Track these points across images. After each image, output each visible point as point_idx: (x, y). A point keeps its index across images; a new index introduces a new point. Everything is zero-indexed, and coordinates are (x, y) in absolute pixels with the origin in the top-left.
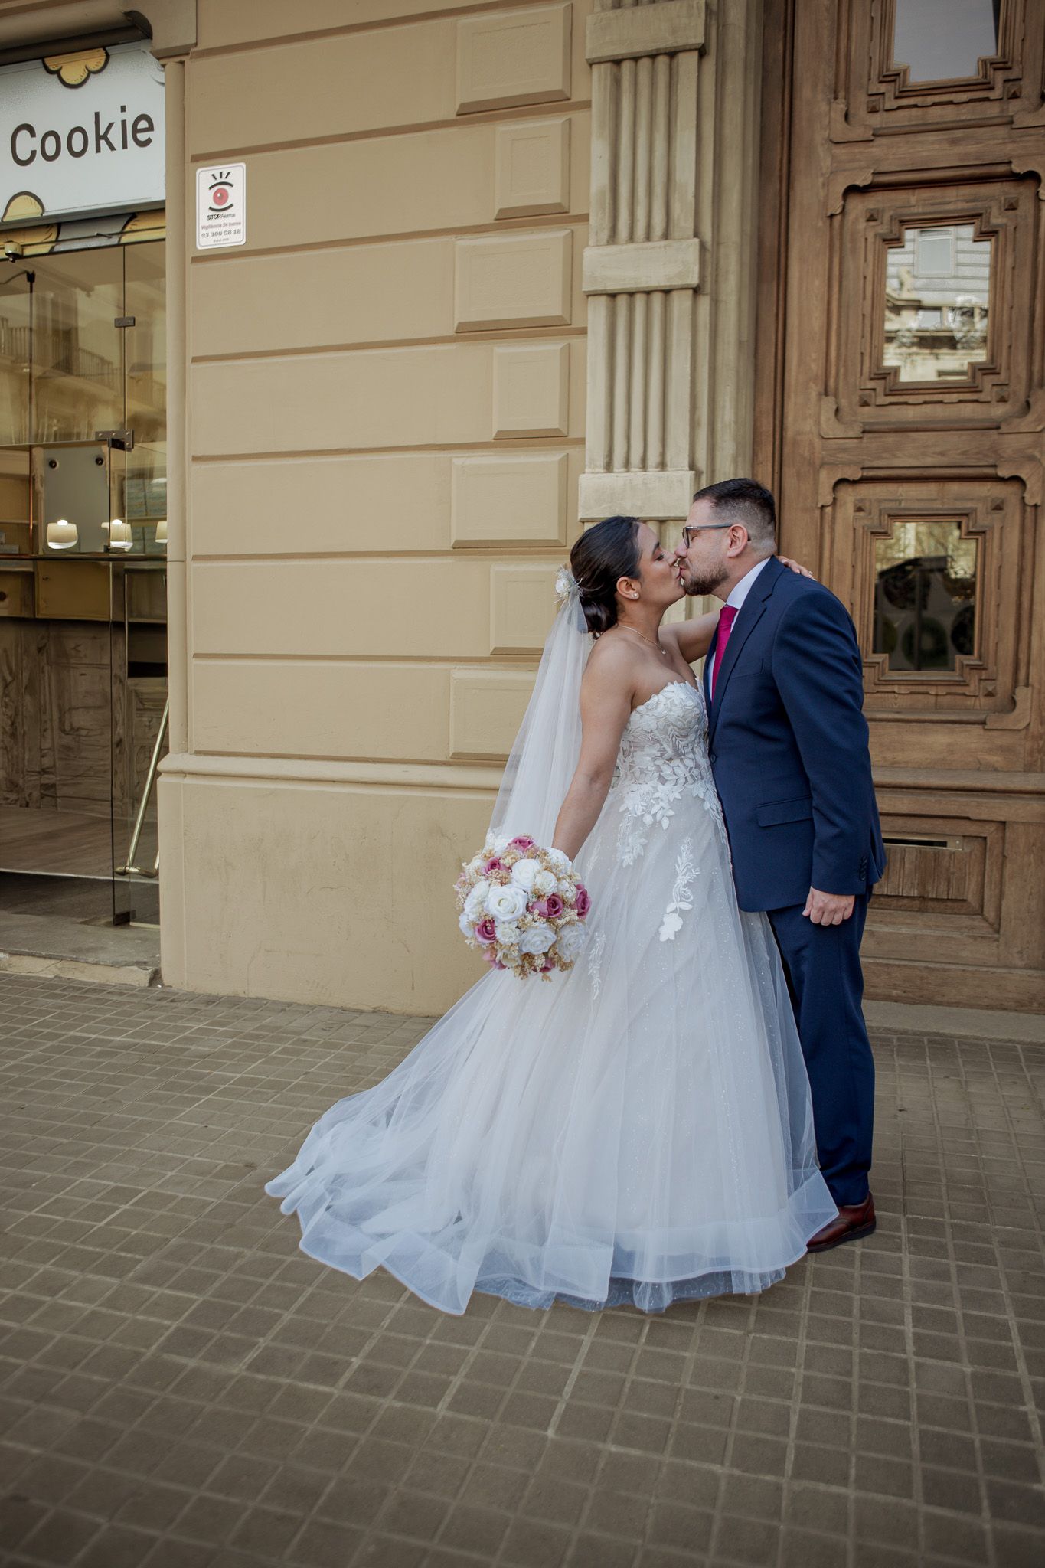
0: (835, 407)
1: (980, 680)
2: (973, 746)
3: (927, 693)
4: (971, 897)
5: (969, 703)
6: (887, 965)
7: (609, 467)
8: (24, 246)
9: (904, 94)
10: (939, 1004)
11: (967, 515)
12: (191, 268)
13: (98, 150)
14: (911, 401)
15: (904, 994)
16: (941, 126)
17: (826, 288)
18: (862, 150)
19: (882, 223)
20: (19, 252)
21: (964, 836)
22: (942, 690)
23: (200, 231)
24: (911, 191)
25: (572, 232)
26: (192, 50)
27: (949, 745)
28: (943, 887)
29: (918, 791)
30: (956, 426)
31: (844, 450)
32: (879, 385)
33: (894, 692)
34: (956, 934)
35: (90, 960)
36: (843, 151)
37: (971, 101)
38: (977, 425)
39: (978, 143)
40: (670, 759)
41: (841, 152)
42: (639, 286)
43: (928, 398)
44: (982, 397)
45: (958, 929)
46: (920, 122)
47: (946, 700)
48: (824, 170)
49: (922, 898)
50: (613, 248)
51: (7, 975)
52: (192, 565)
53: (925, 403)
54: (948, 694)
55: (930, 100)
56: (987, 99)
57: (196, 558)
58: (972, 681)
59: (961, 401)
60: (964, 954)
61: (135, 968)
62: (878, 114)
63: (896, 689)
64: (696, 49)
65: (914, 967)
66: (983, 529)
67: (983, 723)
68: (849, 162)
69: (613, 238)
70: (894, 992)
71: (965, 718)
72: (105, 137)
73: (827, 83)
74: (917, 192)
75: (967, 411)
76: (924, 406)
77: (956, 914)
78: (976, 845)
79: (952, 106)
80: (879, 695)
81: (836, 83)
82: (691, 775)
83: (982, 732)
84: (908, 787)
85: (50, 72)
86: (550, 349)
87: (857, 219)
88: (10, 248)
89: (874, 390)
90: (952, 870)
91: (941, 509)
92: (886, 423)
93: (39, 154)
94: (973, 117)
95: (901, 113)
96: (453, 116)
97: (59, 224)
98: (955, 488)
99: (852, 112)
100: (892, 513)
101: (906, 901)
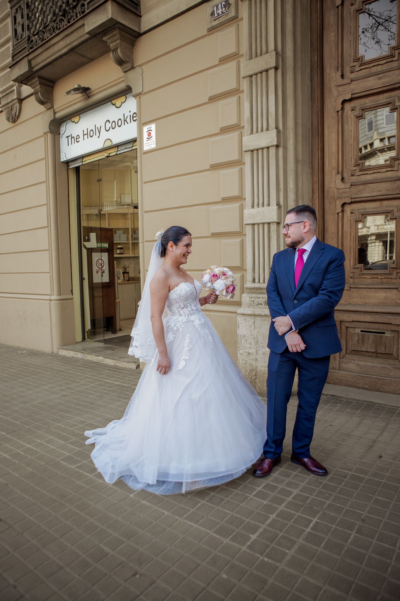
0: (341, 178)
1: (397, 273)
2: (394, 297)
3: (378, 278)
4: (395, 354)
5: (393, 281)
6: (363, 376)
7: (253, 207)
8: (110, 154)
9: (362, 65)
10: (381, 392)
11: (390, 212)
12: (143, 156)
13: (124, 124)
14: (368, 173)
15: (369, 387)
16: (375, 74)
17: (337, 137)
18: (347, 87)
19: (356, 111)
20: (108, 155)
21: (391, 331)
22: (383, 277)
23: (145, 145)
24: (366, 98)
25: (241, 132)
26: (142, 93)
27: (385, 296)
28: (383, 349)
29: (373, 314)
30: (384, 180)
31: (345, 193)
32: (357, 168)
33: (366, 278)
34: (388, 366)
35: (122, 360)
36: (341, 88)
37: (386, 63)
38: (393, 179)
39: (388, 78)
40: (183, 308)
41: (340, 88)
42: (259, 147)
43: (375, 171)
44: (395, 169)
45: (390, 364)
46: (369, 73)
47: (385, 280)
48: (335, 96)
49: (376, 352)
50: (252, 136)
51: (103, 364)
52: (145, 243)
53: (374, 173)
54: (385, 278)
55: (372, 65)
56: (393, 61)
57: (146, 241)
58: (394, 273)
59: (387, 171)
60: (391, 374)
61: (133, 363)
62: (354, 73)
63: (366, 276)
64: (273, 68)
65: (372, 377)
66: (396, 217)
67: (397, 289)
68: (343, 92)
69: (252, 132)
70: (366, 386)
71: (391, 287)
72: (126, 120)
73: (335, 66)
74: (369, 98)
75: (390, 174)
76: (374, 174)
77: (389, 359)
78: (396, 333)
79: (380, 66)
80: (361, 279)
81: (338, 66)
82: (190, 313)
83: (397, 292)
84: (370, 312)
85: (113, 105)
86: (235, 170)
87: (348, 111)
88: (106, 155)
89: (356, 170)
90: (386, 342)
91: (381, 211)
92: (360, 182)
93: (111, 128)
94: (388, 68)
95: (362, 71)
96: (208, 101)
97: (118, 146)
98: (386, 203)
99: (345, 74)
100: (362, 213)
101: (371, 353)
